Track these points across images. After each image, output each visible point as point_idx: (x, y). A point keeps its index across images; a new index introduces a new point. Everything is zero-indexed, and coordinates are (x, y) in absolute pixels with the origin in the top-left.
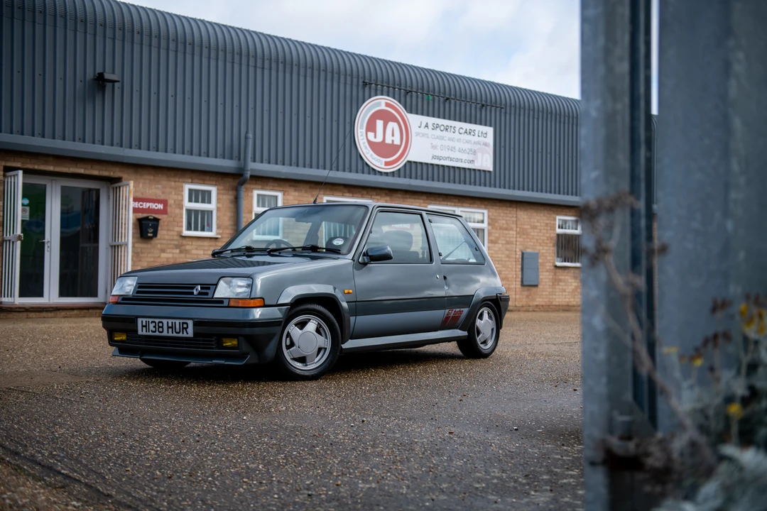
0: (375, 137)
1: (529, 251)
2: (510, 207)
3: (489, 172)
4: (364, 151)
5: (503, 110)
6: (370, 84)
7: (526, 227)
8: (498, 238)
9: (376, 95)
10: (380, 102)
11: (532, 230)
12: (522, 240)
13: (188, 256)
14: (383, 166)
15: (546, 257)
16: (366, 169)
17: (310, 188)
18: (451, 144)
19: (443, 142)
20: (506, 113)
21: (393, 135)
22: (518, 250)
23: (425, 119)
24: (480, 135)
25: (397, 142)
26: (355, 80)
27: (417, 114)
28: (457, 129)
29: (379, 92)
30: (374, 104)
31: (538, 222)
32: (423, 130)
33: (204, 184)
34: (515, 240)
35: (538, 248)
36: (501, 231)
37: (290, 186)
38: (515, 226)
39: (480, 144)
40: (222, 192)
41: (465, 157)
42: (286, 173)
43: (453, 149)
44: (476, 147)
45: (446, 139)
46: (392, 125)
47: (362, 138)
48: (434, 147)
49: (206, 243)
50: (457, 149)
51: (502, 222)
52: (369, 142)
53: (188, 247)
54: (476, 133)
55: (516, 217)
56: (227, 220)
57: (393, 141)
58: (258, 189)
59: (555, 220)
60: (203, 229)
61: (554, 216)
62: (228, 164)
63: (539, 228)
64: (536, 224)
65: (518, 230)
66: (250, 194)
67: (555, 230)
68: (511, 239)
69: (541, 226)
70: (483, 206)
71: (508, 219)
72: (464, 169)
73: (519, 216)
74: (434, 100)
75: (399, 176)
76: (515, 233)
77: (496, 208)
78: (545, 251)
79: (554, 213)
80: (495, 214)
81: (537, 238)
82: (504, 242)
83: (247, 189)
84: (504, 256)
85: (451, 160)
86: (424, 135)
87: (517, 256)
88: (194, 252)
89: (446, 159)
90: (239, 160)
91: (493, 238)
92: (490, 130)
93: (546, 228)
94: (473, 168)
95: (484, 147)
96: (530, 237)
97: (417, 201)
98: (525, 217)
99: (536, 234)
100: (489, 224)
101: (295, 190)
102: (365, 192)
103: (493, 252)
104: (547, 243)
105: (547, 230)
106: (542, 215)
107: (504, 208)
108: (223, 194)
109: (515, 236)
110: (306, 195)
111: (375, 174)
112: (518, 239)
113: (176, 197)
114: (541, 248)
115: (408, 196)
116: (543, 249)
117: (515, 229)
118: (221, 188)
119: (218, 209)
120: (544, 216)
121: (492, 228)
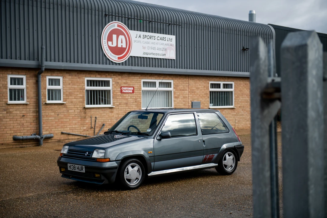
0: (112, 44)
1: (195, 101)
2: (185, 78)
3: (174, 60)
4: (107, 52)
5: (180, 26)
6: (109, 15)
7: (193, 88)
8: (179, 95)
9: (112, 21)
10: (114, 25)
11: (197, 90)
12: (191, 95)
13: (11, 115)
14: (117, 60)
15: (204, 104)
16: (108, 62)
17: (78, 73)
18: (153, 46)
19: (149, 45)
20: (182, 27)
21: (122, 43)
22: (189, 101)
23: (139, 33)
24: (168, 40)
25: (124, 46)
26: (100, 13)
27: (135, 30)
28: (156, 38)
29: (114, 19)
30: (111, 26)
31: (200, 85)
32: (138, 39)
33: (19, 74)
34: (188, 95)
35: (200, 99)
36: (181, 92)
37: (67, 73)
38: (188, 88)
39: (169, 45)
40: (29, 78)
41: (160, 52)
42: (64, 66)
43: (154, 48)
44: (166, 47)
45: (151, 43)
46: (121, 37)
47: (105, 45)
48: (144, 48)
49: (21, 107)
50: (156, 48)
51: (181, 87)
52: (109, 47)
53: (11, 110)
54: (167, 39)
55: (188, 83)
56: (32, 94)
57: (122, 46)
58: (49, 76)
59: (209, 84)
60: (19, 100)
61: (208, 81)
62: (32, 63)
63: (201, 88)
64: (199, 87)
65: (189, 90)
66: (44, 79)
67: (209, 89)
68: (186, 96)
69: (201, 87)
70: (171, 79)
71: (184, 84)
72: (161, 59)
73: (190, 83)
74: (143, 22)
75: (126, 65)
76: (188, 92)
77: (177, 79)
78: (204, 101)
79: (208, 80)
80: (177, 82)
81: (200, 94)
82: (182, 97)
83: (42, 76)
84: (182, 105)
85: (153, 54)
86: (139, 42)
87: (189, 105)
88: (14, 112)
89: (150, 54)
90: (38, 60)
91: (176, 95)
92: (174, 37)
93: (203, 88)
94: (165, 58)
95: (170, 46)
96: (195, 93)
97: (135, 77)
98: (193, 83)
99: (199, 92)
100: (174, 88)
101: (69, 75)
102: (107, 74)
103: (176, 103)
104: (205, 96)
105: (205, 89)
106: (202, 81)
107: (182, 79)
108: (29, 80)
109: (188, 94)
110: (76, 77)
111: (113, 64)
112: (189, 95)
113: (3, 83)
114: (202, 99)
115: (131, 75)
116: (203, 100)
117: (188, 90)
118: (29, 76)
119: (27, 88)
120: (203, 82)
121: (176, 90)
